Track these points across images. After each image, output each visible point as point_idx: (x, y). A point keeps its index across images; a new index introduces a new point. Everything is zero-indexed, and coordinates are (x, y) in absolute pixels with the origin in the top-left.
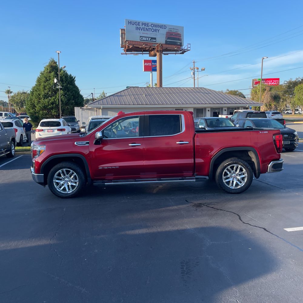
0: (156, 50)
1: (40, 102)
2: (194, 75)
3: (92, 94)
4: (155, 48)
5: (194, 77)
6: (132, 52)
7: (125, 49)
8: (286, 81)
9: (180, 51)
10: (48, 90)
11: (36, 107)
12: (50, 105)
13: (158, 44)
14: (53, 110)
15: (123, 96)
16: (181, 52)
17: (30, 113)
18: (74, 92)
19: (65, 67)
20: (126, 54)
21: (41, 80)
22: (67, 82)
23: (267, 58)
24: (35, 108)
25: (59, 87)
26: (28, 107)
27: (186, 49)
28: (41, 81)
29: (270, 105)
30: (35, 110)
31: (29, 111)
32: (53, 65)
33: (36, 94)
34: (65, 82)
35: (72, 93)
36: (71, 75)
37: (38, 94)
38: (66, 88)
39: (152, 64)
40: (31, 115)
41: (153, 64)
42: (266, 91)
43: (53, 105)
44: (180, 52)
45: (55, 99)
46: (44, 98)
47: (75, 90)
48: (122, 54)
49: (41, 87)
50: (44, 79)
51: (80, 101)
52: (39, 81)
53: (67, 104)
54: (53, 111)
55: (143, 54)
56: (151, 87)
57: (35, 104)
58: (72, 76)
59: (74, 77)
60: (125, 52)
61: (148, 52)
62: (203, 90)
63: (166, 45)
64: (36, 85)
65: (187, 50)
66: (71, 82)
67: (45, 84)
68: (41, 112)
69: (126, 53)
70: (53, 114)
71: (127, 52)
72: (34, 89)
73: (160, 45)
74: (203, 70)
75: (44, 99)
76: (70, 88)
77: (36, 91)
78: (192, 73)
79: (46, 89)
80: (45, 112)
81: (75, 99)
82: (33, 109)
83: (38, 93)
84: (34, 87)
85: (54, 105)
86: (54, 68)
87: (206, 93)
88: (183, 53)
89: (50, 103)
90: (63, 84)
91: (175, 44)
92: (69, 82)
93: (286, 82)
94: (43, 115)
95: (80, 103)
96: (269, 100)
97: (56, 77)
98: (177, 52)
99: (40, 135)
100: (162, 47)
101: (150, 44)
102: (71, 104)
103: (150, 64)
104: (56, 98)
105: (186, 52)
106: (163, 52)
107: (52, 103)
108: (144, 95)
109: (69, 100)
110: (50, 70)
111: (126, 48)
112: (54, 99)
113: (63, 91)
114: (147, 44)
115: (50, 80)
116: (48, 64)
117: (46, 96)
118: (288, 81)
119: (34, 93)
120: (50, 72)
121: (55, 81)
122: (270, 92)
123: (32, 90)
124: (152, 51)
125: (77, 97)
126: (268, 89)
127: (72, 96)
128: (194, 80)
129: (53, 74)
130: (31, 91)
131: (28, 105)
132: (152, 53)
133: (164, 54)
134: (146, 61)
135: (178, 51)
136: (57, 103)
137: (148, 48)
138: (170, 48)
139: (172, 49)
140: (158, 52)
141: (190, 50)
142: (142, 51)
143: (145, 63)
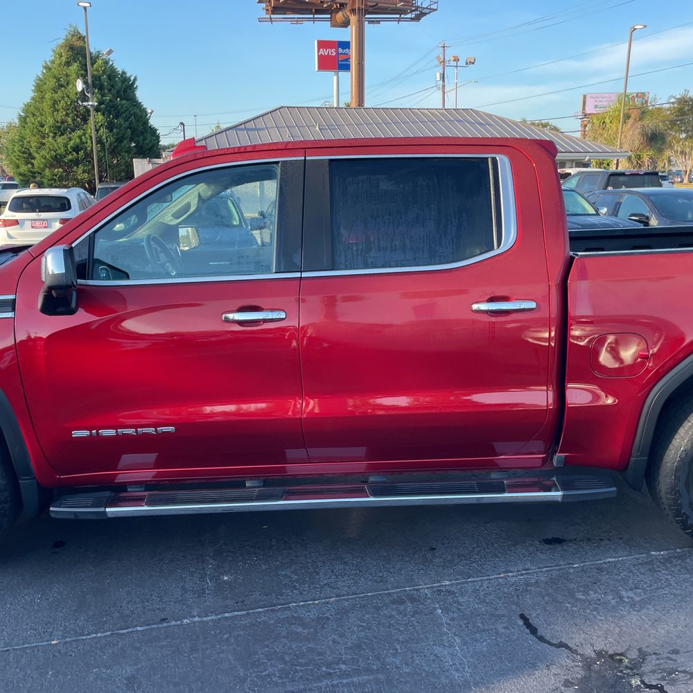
0: (349, 7)
1: (43, 144)
2: (444, 81)
3: (182, 124)
4: (346, 4)
5: (444, 86)
6: (285, 14)
7: (269, 8)
8: (674, 97)
9: (412, 11)
10: (64, 113)
11: (34, 158)
12: (70, 152)
14: (78, 167)
15: (263, 129)
16: (413, 16)
17: (20, 174)
18: (133, 117)
19: (110, 52)
20: (272, 21)
21: (45, 84)
22: (114, 91)
23: (645, 27)
24: (33, 161)
25: (90, 103)
26: (14, 159)
27: (427, 8)
28: (45, 87)
29: (639, 157)
30: (33, 165)
31: (18, 171)
32: (75, 44)
33: (33, 124)
34: (110, 91)
35: (127, 120)
36: (124, 73)
37: (38, 122)
38: (111, 107)
39: (337, 51)
40: (22, 181)
41: (340, 50)
42: (631, 121)
43: (78, 154)
44: (409, 16)
45: (83, 137)
46: (55, 133)
47: (134, 114)
48: (261, 20)
49: (45, 104)
50: (51, 83)
51: (150, 144)
52: (39, 88)
53: (114, 152)
54: (80, 171)
55: (314, 21)
56: (335, 106)
57: (32, 151)
58: (128, 75)
59: (132, 78)
60: (268, 16)
61: (329, 16)
62: (472, 116)
64: (33, 99)
65: (428, 11)
66: (125, 91)
67: (56, 96)
68: (47, 172)
69: (271, 18)
70: (79, 177)
71: (273, 13)
72: (27, 109)
74: (470, 63)
75: (54, 137)
76: (122, 107)
77: (34, 115)
78: (438, 76)
79: (58, 110)
80: (58, 172)
81: (137, 136)
82: (27, 163)
83: (39, 119)
84: (28, 106)
85: (81, 153)
86: (76, 52)
87: (480, 124)
88: (417, 18)
89: (71, 147)
90: (103, 96)
92: (118, 92)
93: (673, 100)
94: (52, 179)
95: (150, 149)
96: (637, 143)
97: (82, 75)
98: (402, 16)
99: (10, 236)
102: (126, 152)
103: (332, 52)
104: (84, 134)
105: (425, 14)
106: (367, 16)
107: (76, 149)
108: (317, 129)
109: (120, 140)
110: (68, 58)
111: (271, 5)
112: (80, 137)
113: (103, 115)
115: (68, 84)
116: (61, 41)
117: (59, 129)
118: (678, 97)
119: (28, 119)
120: (68, 64)
121: (80, 85)
122: (640, 123)
123: (22, 114)
124: (337, 10)
125: (142, 133)
126: (635, 114)
127: (129, 130)
128: (444, 93)
129: (75, 67)
130: (20, 115)
131: (15, 152)
132: (340, 16)
133: (370, 22)
134: (322, 44)
135: (406, 13)
136: (89, 149)
138: (386, 4)
139: (390, 6)
140: (355, 14)
141: (436, 10)
142: (313, 11)
143: (321, 50)
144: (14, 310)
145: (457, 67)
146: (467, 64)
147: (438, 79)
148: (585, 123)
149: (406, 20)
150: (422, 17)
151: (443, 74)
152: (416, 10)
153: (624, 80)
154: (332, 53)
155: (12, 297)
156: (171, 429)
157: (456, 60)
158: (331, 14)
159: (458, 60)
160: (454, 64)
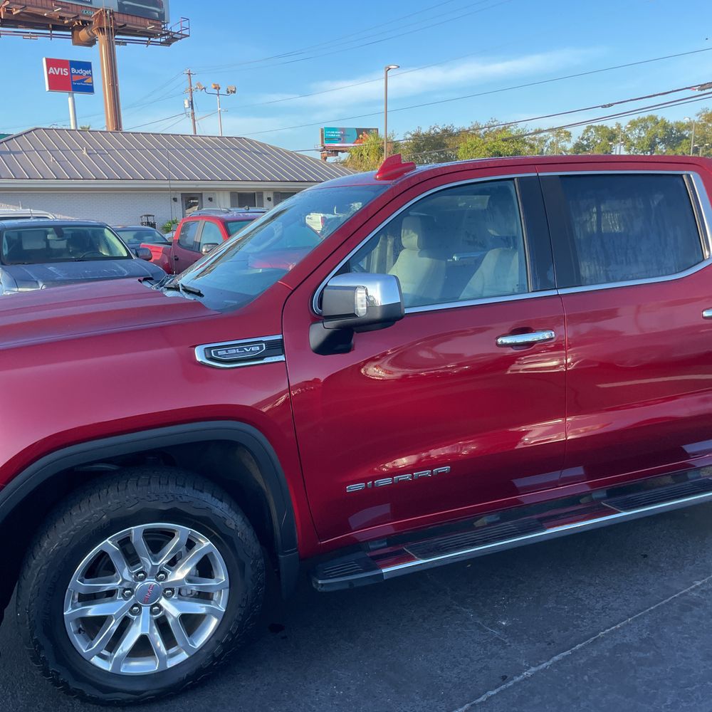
0: (95, 26)
2: (192, 108)
4: (90, 22)
5: (193, 114)
6: (17, 28)
8: (410, 134)
9: (162, 36)
13: (97, 9)
16: (163, 40)
23: (399, 67)
27: (178, 33)
39: (70, 71)
41: (73, 70)
44: (158, 40)
55: (51, 37)
61: (70, 33)
63: (121, 16)
71: (2, 26)
73: (108, 12)
74: (232, 91)
78: (186, 103)
88: (168, 43)
91: (146, 15)
93: (409, 136)
98: (151, 39)
100: (114, 19)
101: (74, 8)
105: (176, 39)
106: (116, 37)
114: (68, 8)
118: (413, 133)
124: (80, 28)
128: (194, 121)
132: (83, 34)
135: (155, 35)
137: (68, 19)
138: (134, 25)
139: (139, 28)
140: (103, 33)
141: (189, 36)
142: (51, 26)
143: (51, 68)
144: (283, 353)
145: (218, 95)
146: (228, 92)
147: (187, 106)
148: (325, 155)
149: (155, 43)
150: (173, 42)
151: (192, 102)
152: (168, 34)
153: (384, 114)
154: (63, 72)
155: (279, 337)
156: (446, 469)
157: (217, 88)
158: (72, 30)
159: (219, 88)
160: (216, 92)
